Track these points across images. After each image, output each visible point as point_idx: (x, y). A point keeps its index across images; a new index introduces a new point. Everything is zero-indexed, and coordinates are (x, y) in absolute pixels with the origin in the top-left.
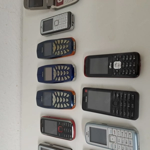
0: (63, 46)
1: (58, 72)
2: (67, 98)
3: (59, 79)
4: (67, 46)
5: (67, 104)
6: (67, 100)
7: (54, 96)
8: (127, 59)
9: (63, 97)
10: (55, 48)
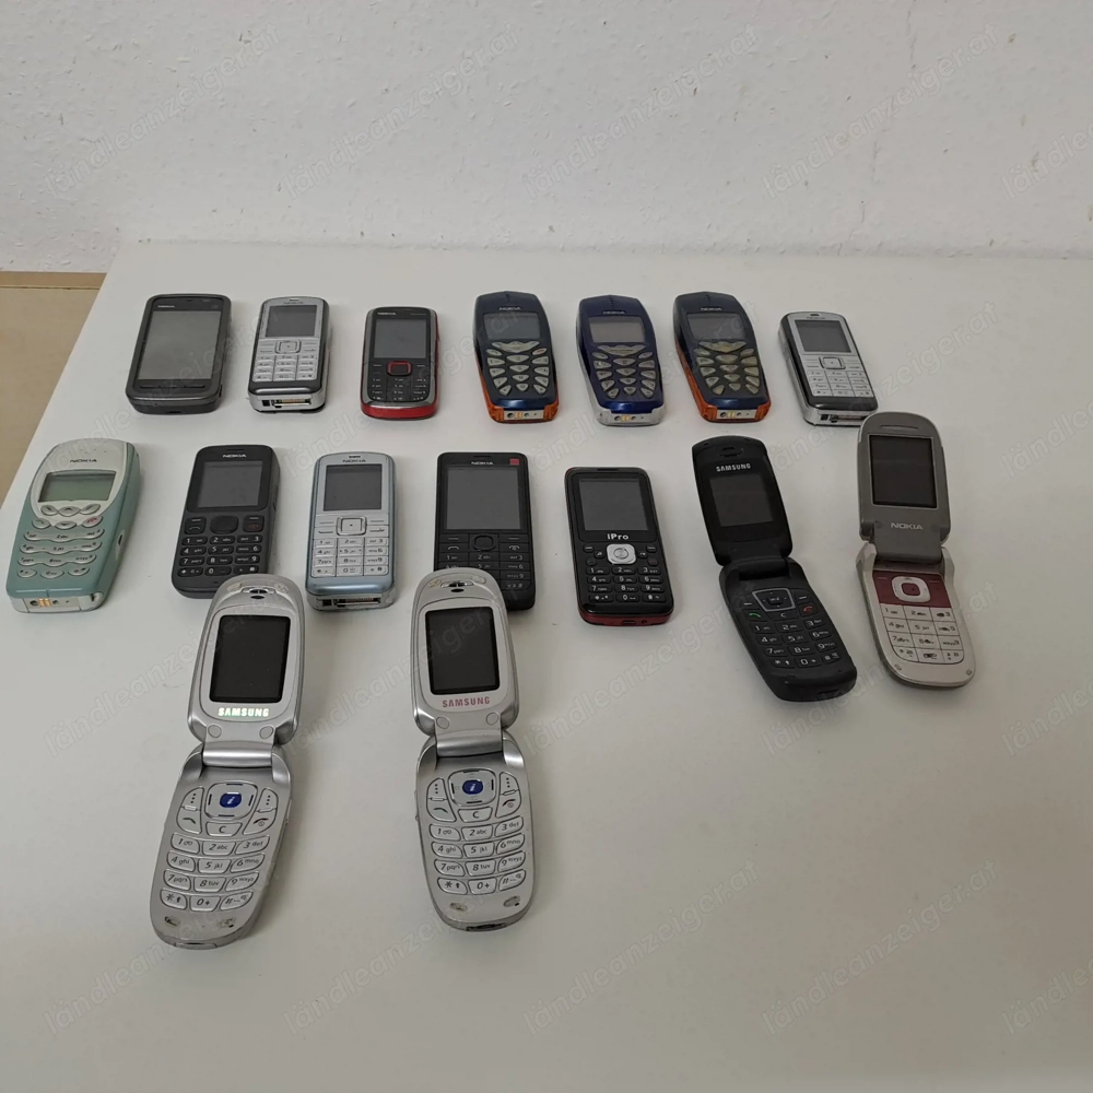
0: (735, 372)
1: (631, 361)
2: (531, 388)
3: (601, 365)
4: (736, 387)
5: (508, 388)
6: (522, 387)
7: (529, 346)
8: (646, 579)
9: (531, 372)
10: (726, 349)
